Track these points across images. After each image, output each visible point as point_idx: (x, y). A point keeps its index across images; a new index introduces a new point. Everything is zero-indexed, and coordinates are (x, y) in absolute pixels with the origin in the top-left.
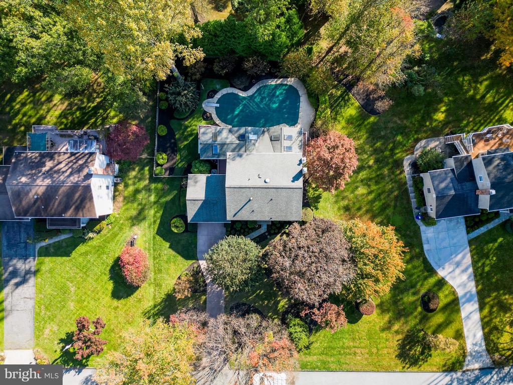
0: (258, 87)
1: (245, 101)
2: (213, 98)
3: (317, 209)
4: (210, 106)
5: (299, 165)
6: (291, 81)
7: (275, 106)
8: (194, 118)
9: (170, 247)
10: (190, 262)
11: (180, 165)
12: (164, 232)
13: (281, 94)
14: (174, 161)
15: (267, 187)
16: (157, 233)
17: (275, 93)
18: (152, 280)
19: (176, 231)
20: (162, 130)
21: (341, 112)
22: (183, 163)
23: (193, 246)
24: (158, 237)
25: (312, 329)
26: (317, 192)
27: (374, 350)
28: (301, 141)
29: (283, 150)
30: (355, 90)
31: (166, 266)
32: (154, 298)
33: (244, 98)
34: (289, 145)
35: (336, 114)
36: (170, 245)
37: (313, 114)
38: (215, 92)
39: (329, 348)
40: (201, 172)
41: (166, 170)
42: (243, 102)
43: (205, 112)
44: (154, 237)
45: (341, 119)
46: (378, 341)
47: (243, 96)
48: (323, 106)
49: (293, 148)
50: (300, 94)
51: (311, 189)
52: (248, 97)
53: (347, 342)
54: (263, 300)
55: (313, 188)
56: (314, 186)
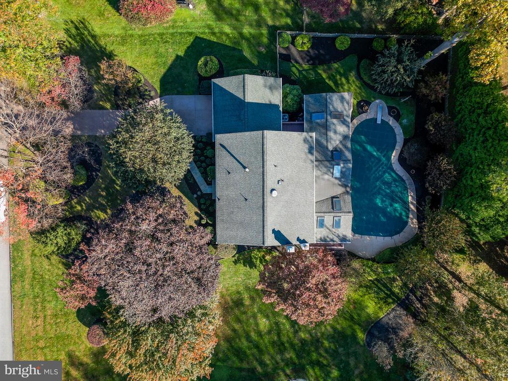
0: (404, 178)
1: (384, 159)
2: (389, 114)
3: (235, 262)
4: (378, 111)
5: (298, 239)
6: (413, 223)
7: (378, 202)
8: (360, 88)
9: (177, 56)
10: (157, 86)
11: (294, 69)
12: (199, 47)
13: (395, 210)
14: (300, 61)
15: (265, 192)
16: (197, 38)
17: (397, 202)
18: (131, 32)
19: (200, 63)
20: (343, 42)
21: (369, 294)
22: (297, 74)
23: (180, 89)
24: (191, 39)
25: (68, 258)
26: (258, 262)
27: (42, 344)
28: (332, 240)
29: (319, 215)
30: (400, 311)
31: (151, 52)
32: (105, 35)
33: (389, 159)
34: (325, 223)
35: (366, 287)
36: (180, 56)
37: (368, 256)
38: (397, 117)
39: (43, 282)
40: (285, 97)
41: (287, 48)
42: (384, 156)
43: (368, 103)
44: (191, 34)
45: (360, 293)
46: (55, 349)
47: (392, 157)
48: (380, 270)
49: (322, 229)
50: (394, 237)
51: (262, 253)
52: (391, 164)
53: (51, 306)
54: (106, 189)
55: (264, 257)
56: (268, 258)
